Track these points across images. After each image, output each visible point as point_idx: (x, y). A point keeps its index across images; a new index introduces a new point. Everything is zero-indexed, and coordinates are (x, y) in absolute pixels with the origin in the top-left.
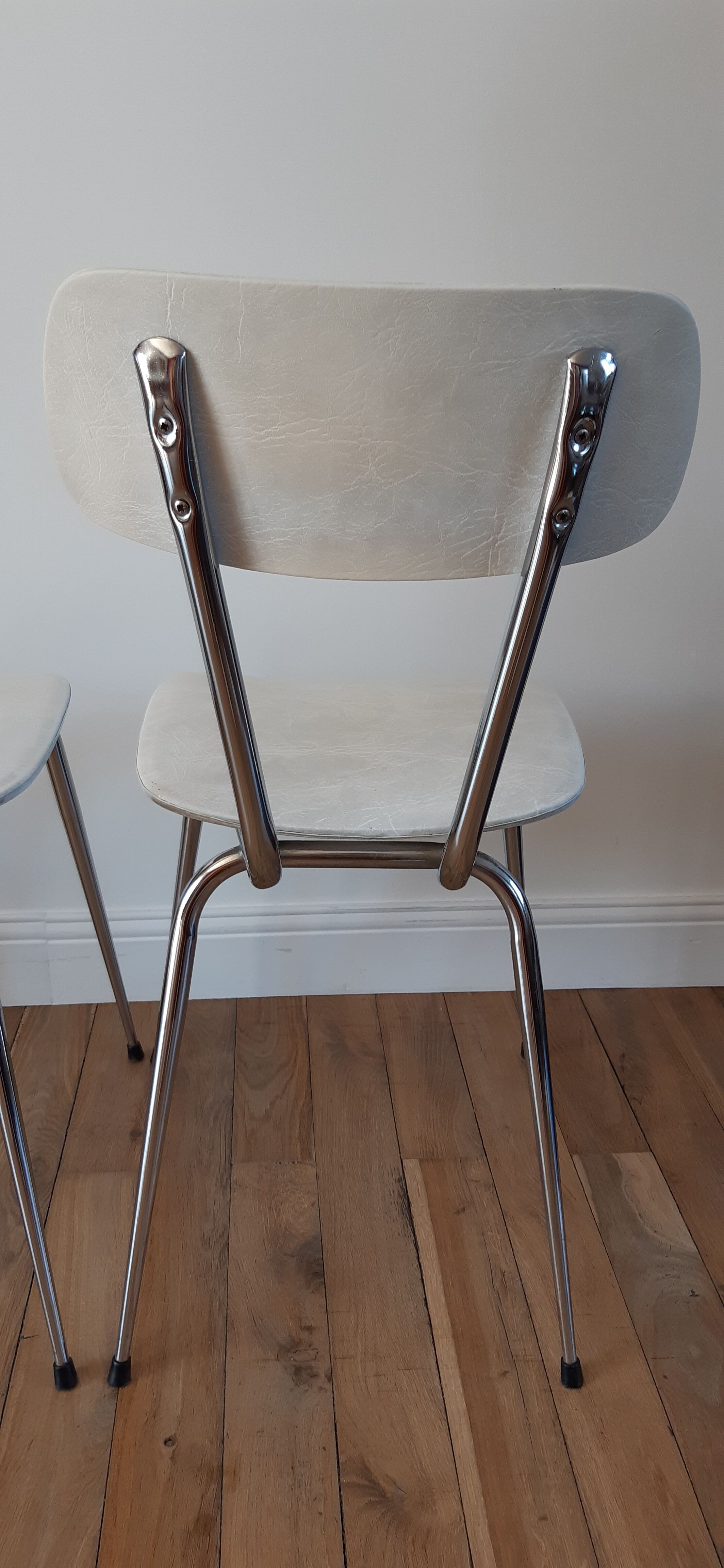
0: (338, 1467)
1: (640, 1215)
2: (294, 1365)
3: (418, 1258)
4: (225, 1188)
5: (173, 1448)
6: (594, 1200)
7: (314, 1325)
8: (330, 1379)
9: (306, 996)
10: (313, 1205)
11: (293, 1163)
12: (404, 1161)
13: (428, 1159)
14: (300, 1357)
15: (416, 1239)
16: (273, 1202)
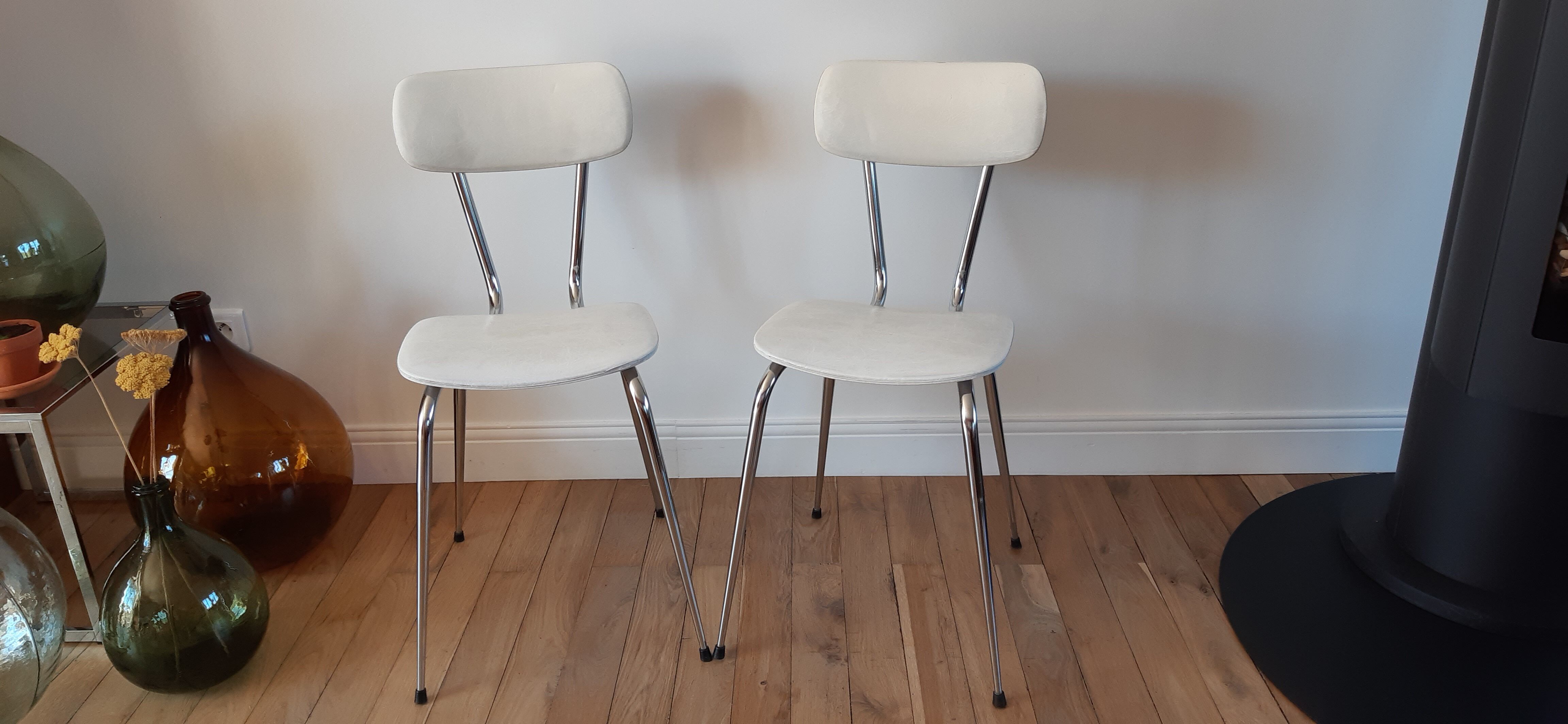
0: (850, 696)
1: (1030, 595)
2: (828, 655)
3: (898, 611)
4: (789, 576)
5: (765, 685)
6: (1004, 587)
7: (838, 637)
8: (847, 661)
9: (837, 477)
10: (839, 585)
11: (828, 564)
12: (893, 565)
13: (908, 564)
14: (830, 651)
15: (897, 602)
16: (816, 583)
